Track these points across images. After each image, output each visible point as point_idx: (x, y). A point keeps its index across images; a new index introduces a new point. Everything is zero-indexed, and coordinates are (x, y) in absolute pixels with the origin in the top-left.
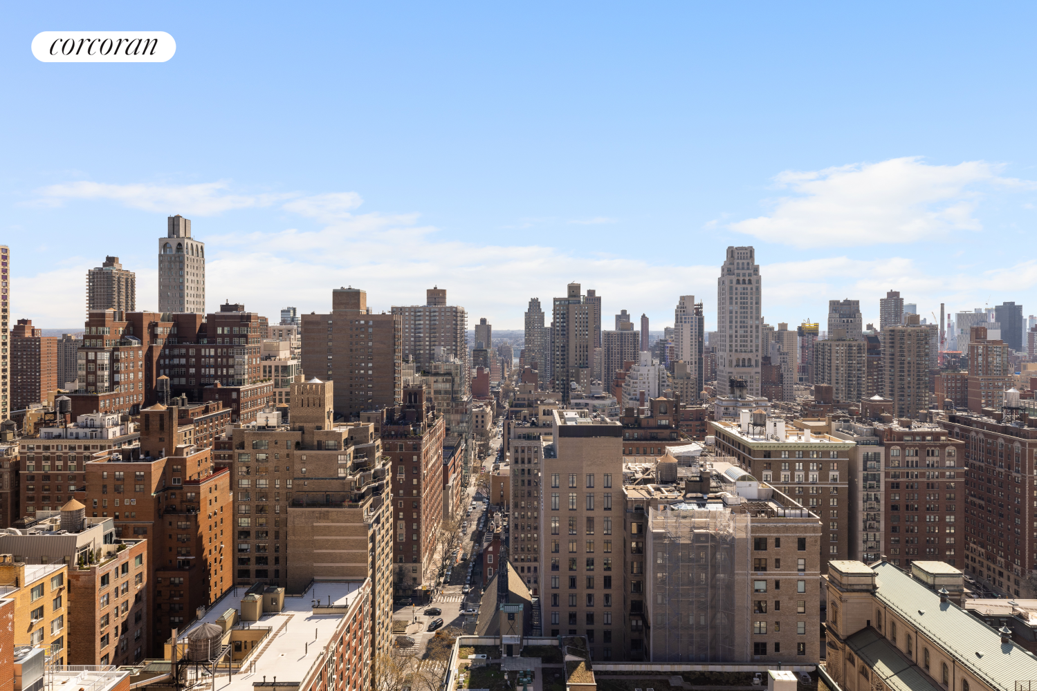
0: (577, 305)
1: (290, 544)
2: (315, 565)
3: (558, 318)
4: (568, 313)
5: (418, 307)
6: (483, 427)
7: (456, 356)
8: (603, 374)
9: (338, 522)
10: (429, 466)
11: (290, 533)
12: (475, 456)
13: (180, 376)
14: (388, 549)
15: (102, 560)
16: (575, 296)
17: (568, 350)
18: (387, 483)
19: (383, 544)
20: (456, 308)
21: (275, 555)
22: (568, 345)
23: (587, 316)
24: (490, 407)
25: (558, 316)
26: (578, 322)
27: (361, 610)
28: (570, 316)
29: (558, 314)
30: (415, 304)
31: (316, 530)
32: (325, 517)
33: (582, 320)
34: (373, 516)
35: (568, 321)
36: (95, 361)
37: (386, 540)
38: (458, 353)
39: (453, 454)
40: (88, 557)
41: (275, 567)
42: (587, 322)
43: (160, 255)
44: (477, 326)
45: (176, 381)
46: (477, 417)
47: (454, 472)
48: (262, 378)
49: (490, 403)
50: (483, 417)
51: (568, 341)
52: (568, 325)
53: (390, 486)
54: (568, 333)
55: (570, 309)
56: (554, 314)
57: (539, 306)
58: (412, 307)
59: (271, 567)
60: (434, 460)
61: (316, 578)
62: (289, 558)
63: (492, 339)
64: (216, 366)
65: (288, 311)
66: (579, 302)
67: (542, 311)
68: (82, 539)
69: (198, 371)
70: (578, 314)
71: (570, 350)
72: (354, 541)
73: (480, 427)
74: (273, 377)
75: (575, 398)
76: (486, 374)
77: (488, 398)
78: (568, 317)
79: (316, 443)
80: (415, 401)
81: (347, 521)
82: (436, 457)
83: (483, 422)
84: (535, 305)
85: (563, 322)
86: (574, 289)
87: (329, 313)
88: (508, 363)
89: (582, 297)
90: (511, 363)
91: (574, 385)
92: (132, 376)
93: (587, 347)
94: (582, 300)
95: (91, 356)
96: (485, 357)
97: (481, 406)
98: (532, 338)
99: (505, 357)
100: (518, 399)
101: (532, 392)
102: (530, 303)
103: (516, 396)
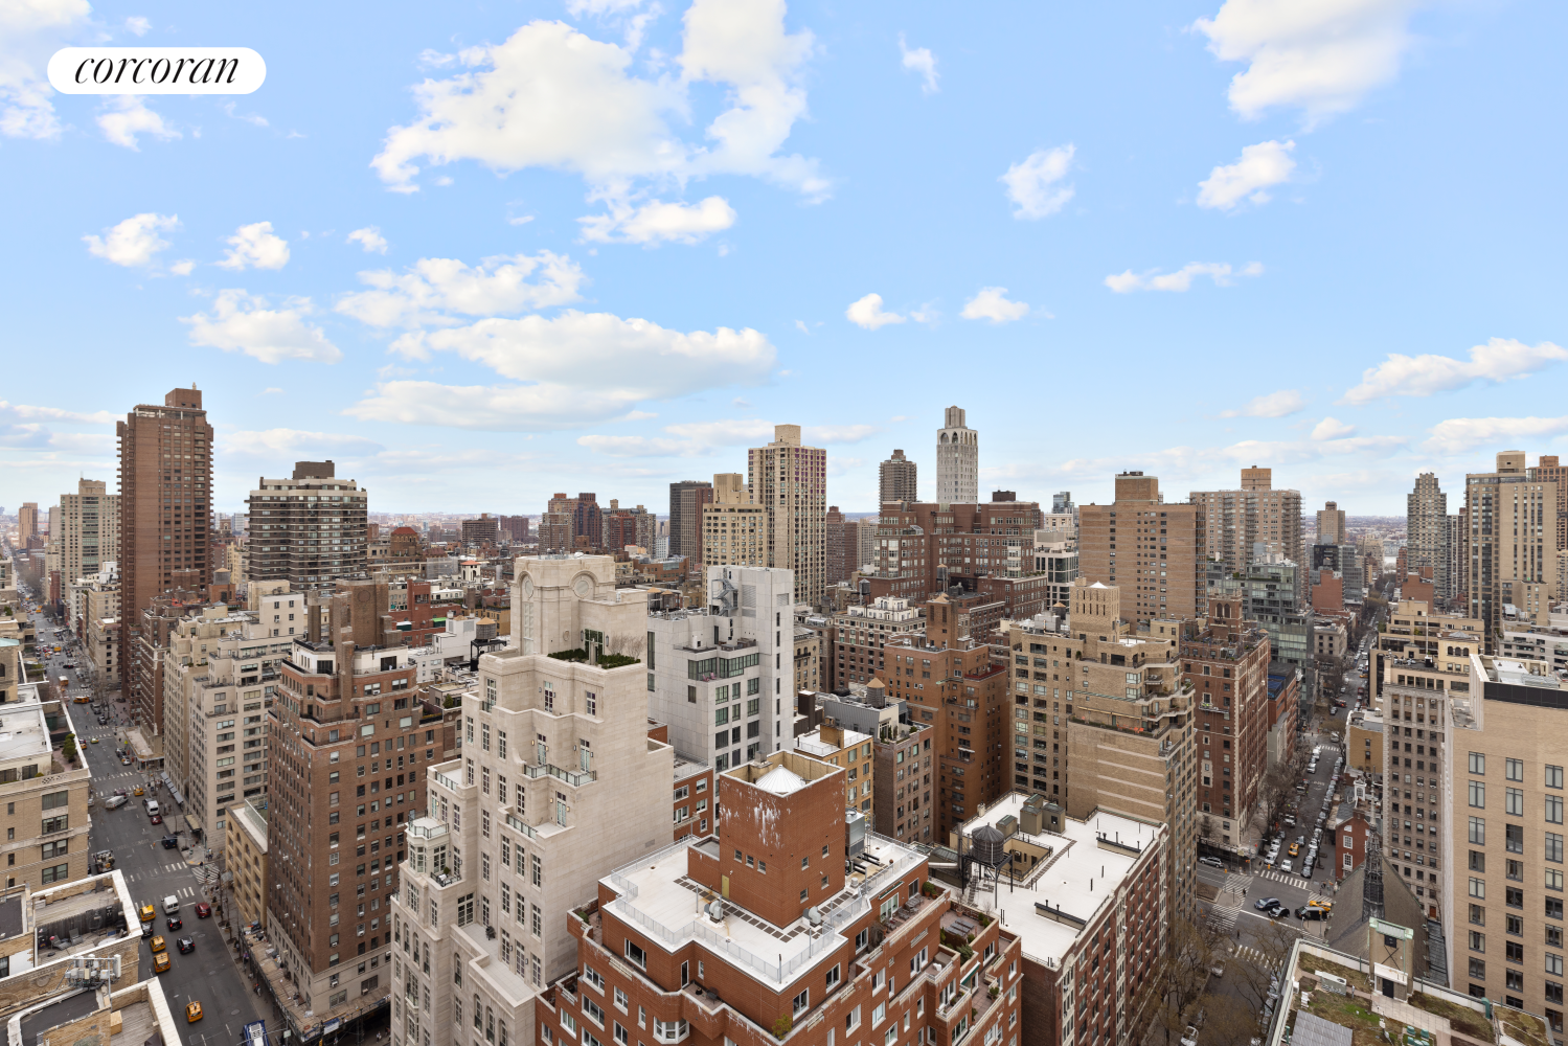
0: (1517, 484)
1: (1070, 762)
2: (1099, 791)
3: (1475, 505)
4: (1496, 498)
5: (1229, 493)
9: (1126, 749)
10: (1248, 699)
11: (1070, 749)
12: (1319, 691)
13: (956, 565)
14: (1191, 795)
15: (899, 738)
16: (1512, 471)
17: (1497, 553)
18: (1189, 714)
19: (1184, 788)
20: (1288, 492)
21: (1054, 769)
22: (1497, 546)
25: (1474, 502)
26: (1519, 511)
27: (1156, 860)
28: (1501, 503)
29: (1475, 499)
30: (1224, 488)
31: (1099, 753)
32: (1110, 740)
34: (1172, 751)
36: (887, 548)
37: (1187, 783)
38: (1289, 548)
39: (1283, 686)
40: (887, 733)
41: (1054, 782)
42: (1538, 512)
43: (939, 446)
44: (1319, 513)
45: (953, 570)
46: (1321, 638)
47: (1285, 710)
48: (1035, 570)
51: (1497, 540)
53: (1193, 719)
54: (1497, 528)
56: (1466, 498)
57: (1436, 485)
58: (1220, 492)
59: (1050, 781)
60: (1254, 692)
61: (1100, 806)
62: (1070, 776)
63: (1347, 529)
64: (989, 557)
65: (1060, 496)
66: (1522, 480)
67: (1442, 492)
68: (884, 714)
69: (973, 561)
71: (1502, 553)
72: (1147, 775)
73: (1326, 652)
74: (1047, 570)
76: (1336, 579)
78: (1496, 505)
79: (1099, 656)
80: (1227, 615)
81: (1138, 751)
82: (1257, 688)
83: (1330, 645)
84: (1427, 484)
85: (1486, 512)
86: (1510, 461)
87: (1110, 504)
88: (1375, 565)
89: (1527, 473)
90: (1382, 564)
91: (1507, 608)
92: (916, 562)
93: (1537, 549)
94: (1528, 477)
95: (884, 543)
96: (1334, 556)
97: (1329, 624)
98: (1421, 531)
99: (1369, 555)
100: (1397, 622)
101: (1424, 614)
102: (1418, 480)
103: (1394, 618)
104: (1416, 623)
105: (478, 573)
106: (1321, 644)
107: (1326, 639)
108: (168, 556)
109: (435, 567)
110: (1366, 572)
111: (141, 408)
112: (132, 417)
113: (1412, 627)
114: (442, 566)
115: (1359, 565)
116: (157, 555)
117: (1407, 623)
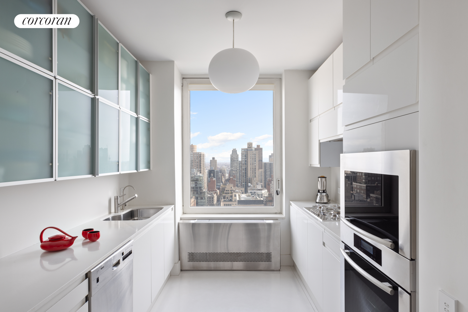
0: (251, 151)
3: (243, 157)
4: (247, 154)
6: (212, 202)
7: (201, 173)
8: (263, 180)
16: (250, 147)
17: (247, 170)
20: (201, 153)
22: (247, 168)
23: (255, 156)
24: (215, 194)
25: (243, 156)
26: (252, 158)
28: (248, 156)
29: (243, 155)
33: (253, 158)
35: (247, 158)
38: (202, 171)
42: (255, 158)
44: (211, 161)
49: (216, 193)
50: (212, 198)
51: (247, 166)
52: (247, 160)
54: (247, 163)
55: (248, 153)
56: (242, 155)
57: (236, 152)
63: (217, 166)
66: (252, 150)
67: (237, 154)
70: (252, 155)
71: (248, 170)
75: (250, 190)
76: (213, 181)
77: (215, 191)
78: (247, 156)
83: (212, 200)
84: (234, 151)
85: (245, 158)
86: (250, 145)
88: (224, 176)
89: (253, 148)
90: (225, 176)
91: (249, 184)
93: (255, 169)
94: (253, 149)
96: (214, 173)
97: (212, 194)
98: (233, 165)
99: (223, 173)
100: (226, 191)
101: (232, 188)
102: (232, 150)
103: (226, 190)
104: (231, 190)
106: (210, 200)
107: (211, 198)
110: (222, 178)
113: (230, 192)
115: (220, 176)
117: (229, 191)
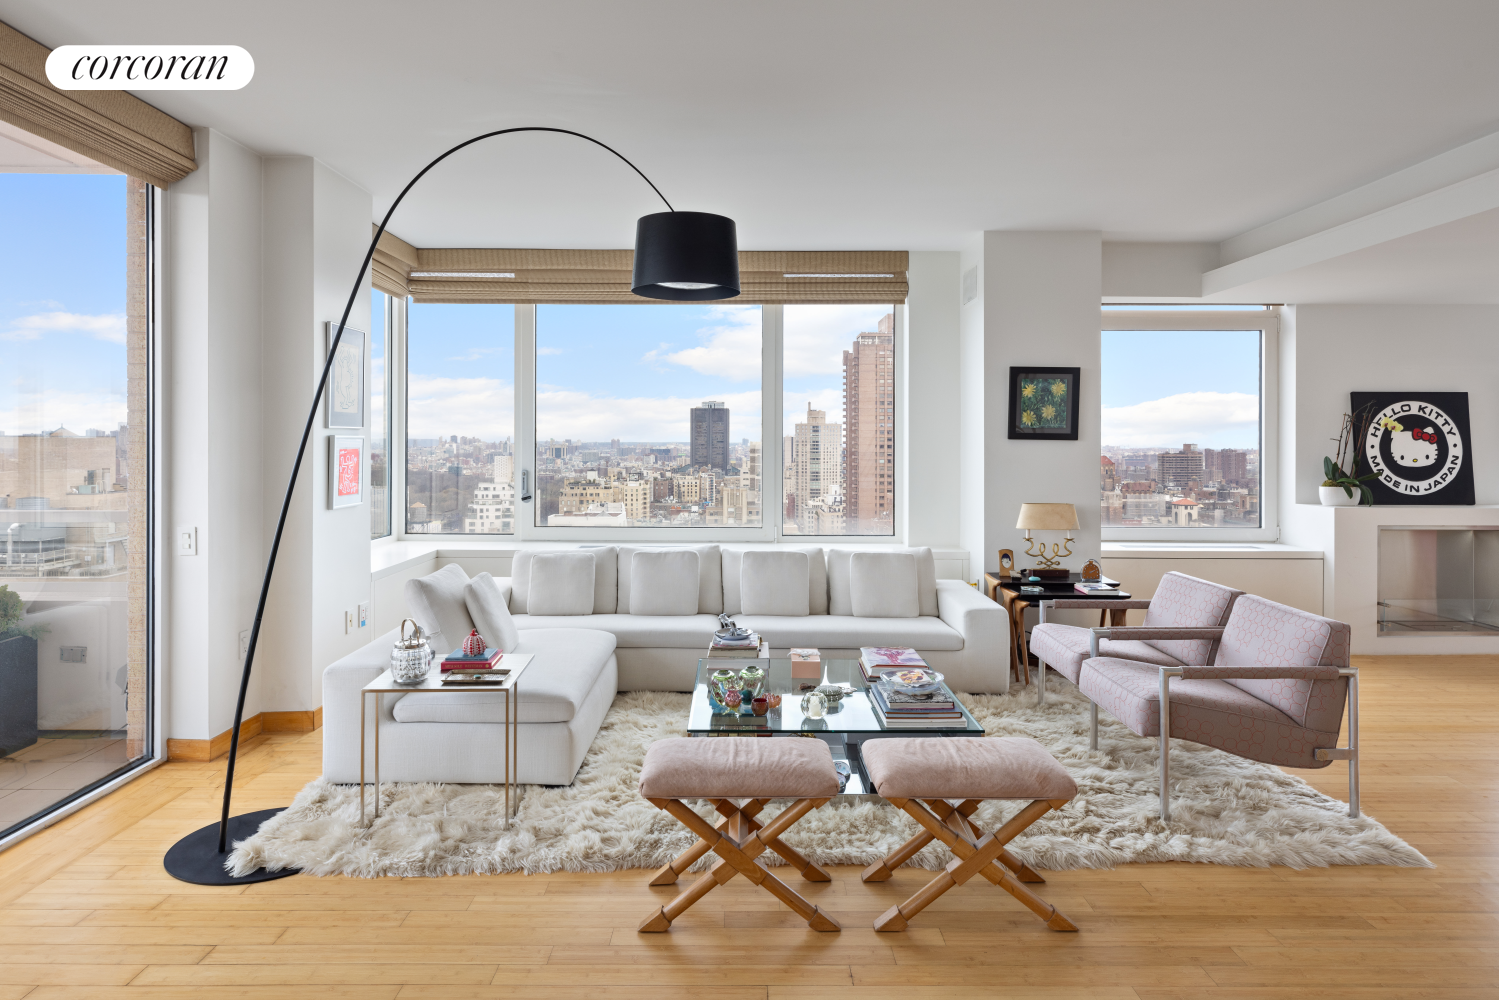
105: (1195, 516)
108: (882, 480)
109: (1138, 506)
111: (863, 336)
112: (857, 345)
114: (1145, 505)
116: (873, 479)
